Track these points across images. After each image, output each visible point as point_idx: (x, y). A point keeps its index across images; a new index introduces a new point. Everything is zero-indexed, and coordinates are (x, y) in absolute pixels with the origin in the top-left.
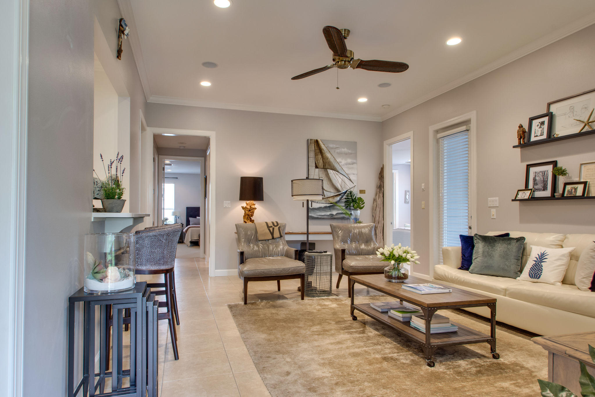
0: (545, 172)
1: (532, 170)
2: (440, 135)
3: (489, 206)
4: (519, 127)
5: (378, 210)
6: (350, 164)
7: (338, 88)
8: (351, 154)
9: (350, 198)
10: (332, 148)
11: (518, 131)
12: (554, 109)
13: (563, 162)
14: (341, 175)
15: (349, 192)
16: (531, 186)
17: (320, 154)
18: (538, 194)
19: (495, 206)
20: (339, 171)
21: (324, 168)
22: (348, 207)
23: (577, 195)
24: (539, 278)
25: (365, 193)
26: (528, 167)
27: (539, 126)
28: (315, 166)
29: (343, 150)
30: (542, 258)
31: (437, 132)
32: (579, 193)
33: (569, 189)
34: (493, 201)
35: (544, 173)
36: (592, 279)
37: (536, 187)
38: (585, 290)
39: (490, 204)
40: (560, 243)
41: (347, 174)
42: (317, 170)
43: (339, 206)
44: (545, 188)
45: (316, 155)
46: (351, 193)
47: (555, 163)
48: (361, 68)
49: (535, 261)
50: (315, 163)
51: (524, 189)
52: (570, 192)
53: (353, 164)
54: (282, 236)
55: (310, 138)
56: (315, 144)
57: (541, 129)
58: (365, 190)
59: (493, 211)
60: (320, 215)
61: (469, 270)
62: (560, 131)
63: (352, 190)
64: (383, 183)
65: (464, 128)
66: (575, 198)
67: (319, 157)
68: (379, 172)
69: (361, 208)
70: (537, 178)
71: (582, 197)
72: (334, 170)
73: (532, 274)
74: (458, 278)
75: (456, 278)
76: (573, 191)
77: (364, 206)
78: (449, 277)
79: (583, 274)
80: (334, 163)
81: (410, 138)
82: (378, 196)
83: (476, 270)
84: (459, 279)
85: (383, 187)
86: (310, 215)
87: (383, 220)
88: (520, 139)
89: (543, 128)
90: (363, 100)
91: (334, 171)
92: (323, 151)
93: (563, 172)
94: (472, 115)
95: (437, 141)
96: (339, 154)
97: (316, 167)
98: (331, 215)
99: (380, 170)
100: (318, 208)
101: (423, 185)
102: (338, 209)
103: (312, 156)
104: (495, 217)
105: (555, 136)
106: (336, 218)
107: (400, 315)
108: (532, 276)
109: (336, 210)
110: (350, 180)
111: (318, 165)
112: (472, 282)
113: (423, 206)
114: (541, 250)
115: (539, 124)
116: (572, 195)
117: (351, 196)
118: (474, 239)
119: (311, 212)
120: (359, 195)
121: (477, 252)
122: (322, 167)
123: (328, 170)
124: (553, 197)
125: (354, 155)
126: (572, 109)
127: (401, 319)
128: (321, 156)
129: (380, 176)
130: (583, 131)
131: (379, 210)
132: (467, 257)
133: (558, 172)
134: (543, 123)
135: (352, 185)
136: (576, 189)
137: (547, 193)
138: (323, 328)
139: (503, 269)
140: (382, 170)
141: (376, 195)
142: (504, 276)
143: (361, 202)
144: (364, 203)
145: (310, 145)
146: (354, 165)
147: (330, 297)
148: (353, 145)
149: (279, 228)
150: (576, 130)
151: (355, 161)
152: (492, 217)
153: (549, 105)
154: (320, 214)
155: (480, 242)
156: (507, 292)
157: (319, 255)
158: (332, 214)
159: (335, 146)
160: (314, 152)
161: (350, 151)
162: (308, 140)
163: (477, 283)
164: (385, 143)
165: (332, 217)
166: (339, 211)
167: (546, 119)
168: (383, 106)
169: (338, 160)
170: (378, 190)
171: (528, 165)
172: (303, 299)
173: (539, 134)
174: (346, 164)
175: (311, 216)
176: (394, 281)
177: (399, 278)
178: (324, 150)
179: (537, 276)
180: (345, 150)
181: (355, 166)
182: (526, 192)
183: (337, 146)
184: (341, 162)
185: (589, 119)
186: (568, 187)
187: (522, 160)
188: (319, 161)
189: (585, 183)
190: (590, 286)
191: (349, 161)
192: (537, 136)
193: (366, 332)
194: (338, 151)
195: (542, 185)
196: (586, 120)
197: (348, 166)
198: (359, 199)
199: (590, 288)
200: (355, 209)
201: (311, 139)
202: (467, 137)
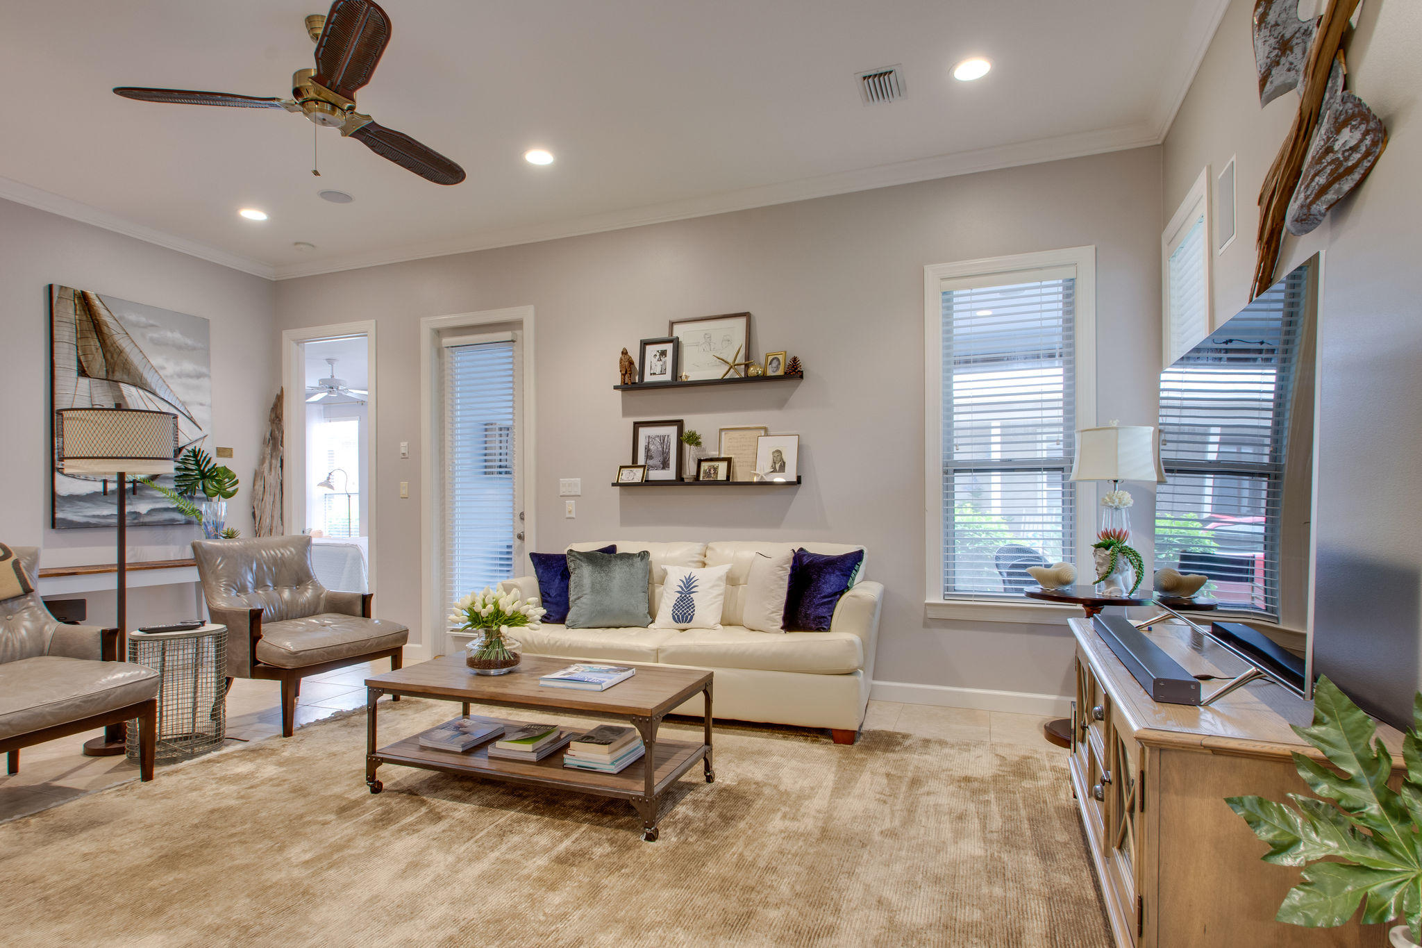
0: (664, 437)
1: (644, 432)
2: (447, 341)
3: (561, 494)
4: (622, 353)
5: (268, 498)
6: (189, 376)
7: (316, 173)
8: (194, 349)
9: (194, 467)
10: (136, 325)
11: (621, 359)
12: (679, 331)
13: (693, 423)
14: (165, 403)
15: (189, 451)
16: (641, 461)
17: (95, 337)
18: (655, 475)
19: (572, 494)
20: (158, 391)
21: (110, 378)
22: (186, 491)
23: (719, 479)
24: (690, 620)
25: (231, 456)
26: (637, 425)
27: (658, 357)
28: (76, 368)
29: (169, 334)
30: (688, 586)
31: (439, 333)
32: (722, 475)
33: (706, 468)
34: (571, 484)
35: (663, 440)
36: (782, 612)
37: (650, 462)
38: (777, 632)
39: (563, 491)
40: (702, 558)
41: (183, 404)
42: (84, 382)
43: (163, 490)
44: (665, 465)
45: (81, 336)
46: (195, 456)
47: (679, 424)
48: (362, 141)
49: (679, 592)
50: (79, 361)
51: (630, 463)
52: (708, 474)
53: (199, 376)
54: (32, 591)
55: (58, 281)
56: (75, 304)
57: (661, 363)
58: (231, 449)
59: (570, 504)
60: (94, 516)
61: (566, 622)
62: (690, 372)
63: (198, 445)
64: (283, 433)
65: (507, 335)
66: (717, 483)
67: (92, 343)
68: (272, 406)
69: (228, 496)
70: (652, 447)
71: (728, 482)
72: (142, 388)
73: (678, 616)
74: (556, 642)
75: (552, 642)
76: (712, 472)
77: (237, 489)
78: (536, 643)
79: (770, 607)
80: (141, 369)
81: (366, 336)
82: (267, 465)
83: (582, 620)
84: (558, 644)
85: (282, 442)
86: (59, 515)
87: (282, 524)
88: (624, 375)
89: (665, 362)
90: (253, 215)
91: (141, 391)
92: (105, 330)
93: (694, 440)
94: (527, 314)
95: (439, 352)
96: (159, 344)
97: (83, 372)
98: (134, 516)
99: (273, 400)
100: (88, 495)
101: (404, 444)
102: (154, 498)
103: (66, 339)
104: (573, 515)
105: (684, 379)
106: (149, 522)
107: (528, 747)
108: (679, 619)
109: (147, 501)
110: (191, 419)
111: (88, 367)
112: (590, 646)
113: (404, 492)
114: (686, 572)
115: (658, 354)
116: (711, 479)
117: (197, 463)
118: (568, 561)
119: (63, 506)
120: (220, 462)
121: (579, 585)
122: (103, 374)
123: (121, 384)
124: (680, 480)
125: (202, 353)
126: (708, 337)
127: (533, 757)
128: (97, 340)
129: (273, 416)
130: (727, 377)
131: (272, 500)
132: (555, 597)
133: (687, 439)
134: (663, 353)
135: (199, 434)
136: (716, 469)
137: (670, 474)
138: (321, 842)
139: (627, 613)
140: (280, 398)
141: (262, 462)
142: (627, 624)
143: (227, 480)
144: (237, 482)
145: (58, 302)
146: (202, 379)
147: (225, 750)
148: (199, 327)
149: (16, 565)
150: (718, 373)
151: (204, 370)
152: (568, 515)
153: (672, 324)
154: (97, 512)
155: (583, 564)
156: (661, 655)
157: (188, 637)
158: (135, 513)
159: (143, 319)
160: (74, 326)
161: (190, 342)
162: (51, 287)
163: (601, 647)
164: (287, 335)
165: (136, 521)
166: (158, 502)
167: (669, 348)
168: (296, 244)
169: (156, 361)
170: (268, 450)
171: (635, 423)
172: (147, 776)
173: (658, 371)
174: (180, 375)
175: (63, 520)
176: (492, 672)
177: (506, 663)
178: (108, 327)
179: (687, 617)
180: (176, 336)
181: (204, 382)
182: (635, 470)
183: (151, 322)
184: (163, 368)
185: (735, 360)
186: (705, 466)
187: (626, 413)
188: (90, 357)
189: (729, 460)
190: (781, 623)
191: (188, 367)
192: (654, 374)
193: (443, 814)
194: (155, 335)
195: (661, 459)
196: (730, 360)
197: (184, 380)
198: (222, 471)
199: (782, 628)
200: (209, 498)
201: (61, 287)
202: (510, 354)
